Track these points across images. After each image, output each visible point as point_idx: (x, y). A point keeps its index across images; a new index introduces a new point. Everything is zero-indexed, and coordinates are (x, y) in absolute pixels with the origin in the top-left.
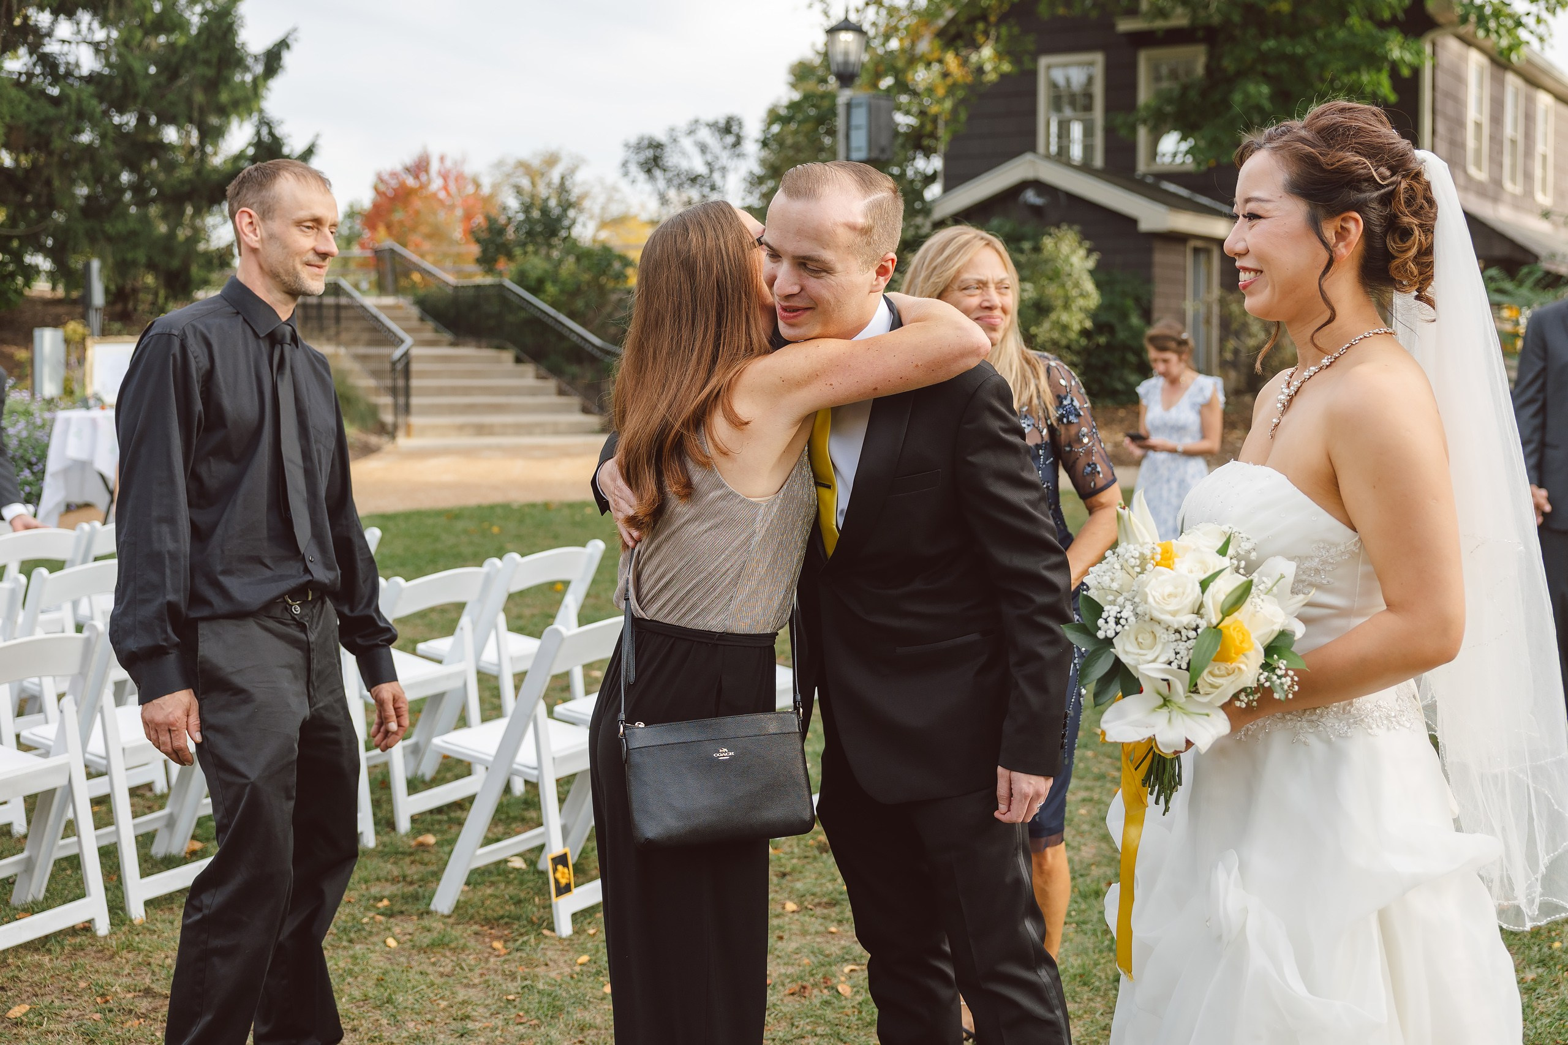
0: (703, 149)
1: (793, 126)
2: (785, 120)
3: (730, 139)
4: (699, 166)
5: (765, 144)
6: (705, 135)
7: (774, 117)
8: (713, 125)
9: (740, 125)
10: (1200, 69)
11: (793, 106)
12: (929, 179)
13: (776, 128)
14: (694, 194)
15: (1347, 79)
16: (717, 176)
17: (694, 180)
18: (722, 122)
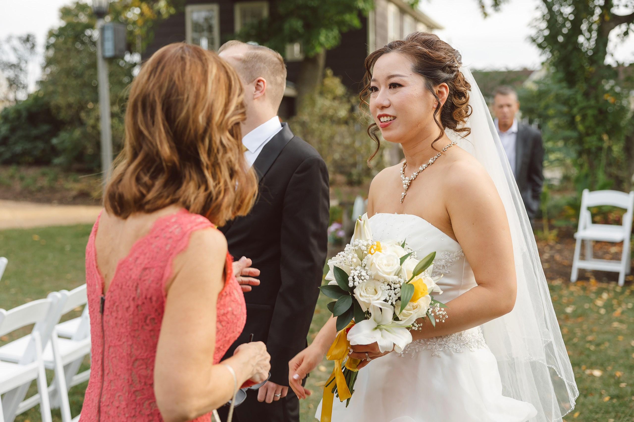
0: (15, 50)
1: (61, 40)
2: (57, 36)
3: (29, 45)
4: (13, 59)
5: (48, 47)
6: (16, 43)
7: (51, 34)
8: (20, 38)
9: (34, 38)
10: (265, 13)
11: (62, 30)
12: (134, 65)
13: (53, 40)
14: (10, 73)
15: (338, 18)
16: (23, 65)
17: (12, 66)
18: (25, 37)
